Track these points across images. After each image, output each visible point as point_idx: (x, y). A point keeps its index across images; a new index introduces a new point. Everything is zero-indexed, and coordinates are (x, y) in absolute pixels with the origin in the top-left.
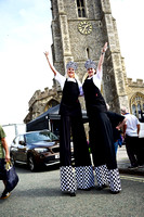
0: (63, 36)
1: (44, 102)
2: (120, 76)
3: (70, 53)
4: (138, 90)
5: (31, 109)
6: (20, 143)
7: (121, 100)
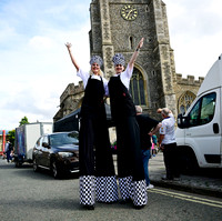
0: (103, 21)
1: (78, 98)
2: (167, 71)
3: (110, 41)
4: (188, 89)
5: (62, 105)
6: (44, 145)
7: (167, 99)
